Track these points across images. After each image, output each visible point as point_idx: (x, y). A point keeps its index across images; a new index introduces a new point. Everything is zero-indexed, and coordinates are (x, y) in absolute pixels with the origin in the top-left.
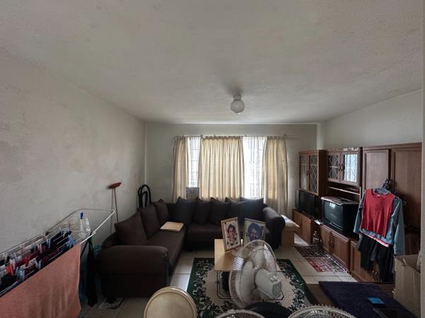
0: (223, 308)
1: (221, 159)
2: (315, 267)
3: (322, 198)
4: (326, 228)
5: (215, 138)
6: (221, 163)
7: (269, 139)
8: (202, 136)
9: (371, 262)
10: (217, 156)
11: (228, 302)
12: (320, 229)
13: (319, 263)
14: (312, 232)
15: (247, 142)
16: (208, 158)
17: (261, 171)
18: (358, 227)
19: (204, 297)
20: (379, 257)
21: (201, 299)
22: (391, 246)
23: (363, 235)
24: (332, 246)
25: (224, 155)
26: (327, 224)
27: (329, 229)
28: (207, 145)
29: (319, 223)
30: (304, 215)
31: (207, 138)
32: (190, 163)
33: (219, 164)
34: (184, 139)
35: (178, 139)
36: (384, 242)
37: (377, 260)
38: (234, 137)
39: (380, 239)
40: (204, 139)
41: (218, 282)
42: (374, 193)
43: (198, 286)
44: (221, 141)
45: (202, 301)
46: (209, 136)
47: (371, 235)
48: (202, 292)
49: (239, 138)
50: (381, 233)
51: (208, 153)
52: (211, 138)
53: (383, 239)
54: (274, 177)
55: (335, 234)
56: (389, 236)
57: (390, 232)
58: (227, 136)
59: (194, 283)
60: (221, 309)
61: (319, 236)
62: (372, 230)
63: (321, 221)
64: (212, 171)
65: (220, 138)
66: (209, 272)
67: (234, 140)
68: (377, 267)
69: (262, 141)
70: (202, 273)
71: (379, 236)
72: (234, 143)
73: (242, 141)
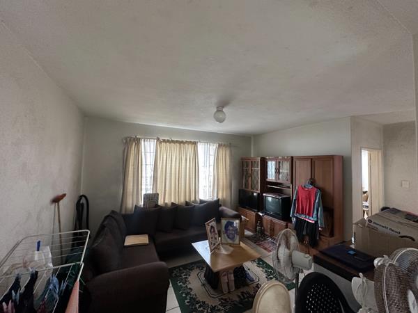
0: (222, 306)
1: (178, 163)
2: (266, 249)
3: (264, 195)
4: (267, 217)
5: (173, 141)
6: (177, 167)
7: (220, 146)
8: (158, 139)
9: (303, 235)
10: (174, 160)
11: (222, 299)
12: (262, 219)
13: (267, 246)
14: (257, 222)
15: (201, 147)
16: (164, 162)
17: (212, 174)
18: (294, 213)
19: (200, 303)
20: (308, 231)
21: (197, 306)
22: (316, 222)
23: (297, 218)
24: (272, 230)
25: (180, 159)
26: (268, 215)
27: (269, 218)
28: (163, 148)
29: (261, 214)
30: (248, 209)
31: (164, 141)
32: (144, 167)
33: (176, 168)
34: (138, 141)
35: (130, 140)
36: (311, 220)
37: (307, 234)
38: (190, 142)
39: (309, 219)
40: (161, 142)
41: (204, 285)
42: (303, 188)
43: (187, 294)
44: (178, 145)
45: (200, 307)
46: (166, 139)
47: (302, 217)
48: (194, 299)
49: (195, 143)
50: (309, 214)
51: (165, 157)
52: (168, 141)
53: (311, 218)
54: (223, 180)
55: (275, 220)
56: (315, 215)
57: (315, 212)
58: (184, 140)
59: (182, 293)
60: (220, 307)
61: (261, 225)
62: (302, 213)
63: (262, 213)
64: (168, 175)
65: (177, 142)
66: (189, 278)
67: (190, 145)
68: (307, 238)
69: (213, 148)
70: (184, 281)
71: (307, 217)
72: (190, 148)
73: (197, 147)
